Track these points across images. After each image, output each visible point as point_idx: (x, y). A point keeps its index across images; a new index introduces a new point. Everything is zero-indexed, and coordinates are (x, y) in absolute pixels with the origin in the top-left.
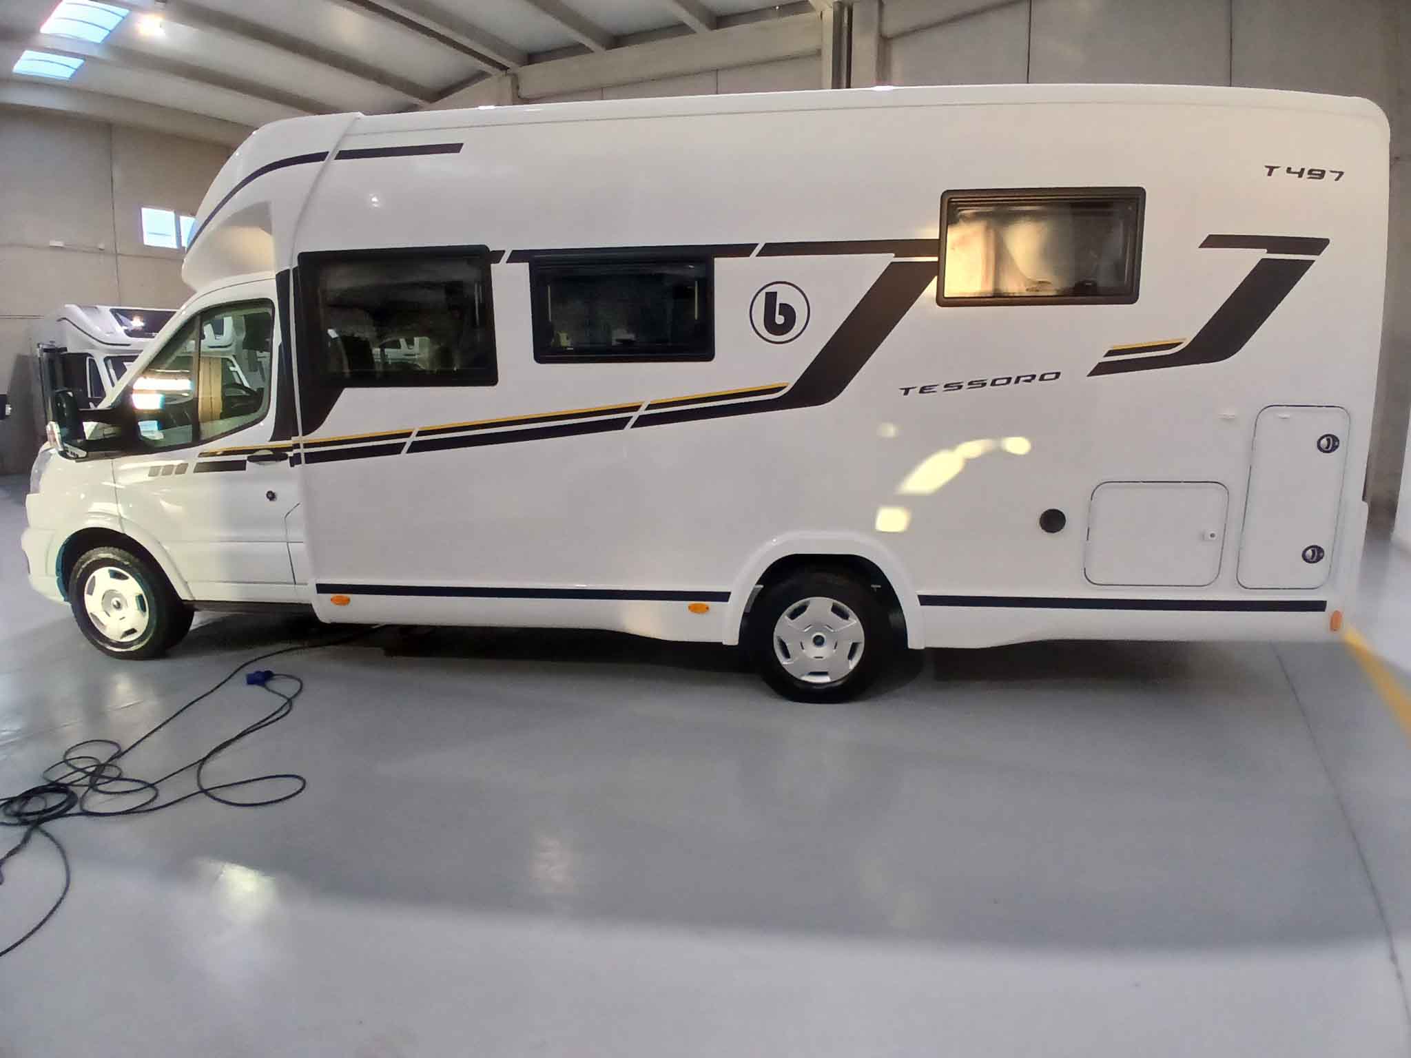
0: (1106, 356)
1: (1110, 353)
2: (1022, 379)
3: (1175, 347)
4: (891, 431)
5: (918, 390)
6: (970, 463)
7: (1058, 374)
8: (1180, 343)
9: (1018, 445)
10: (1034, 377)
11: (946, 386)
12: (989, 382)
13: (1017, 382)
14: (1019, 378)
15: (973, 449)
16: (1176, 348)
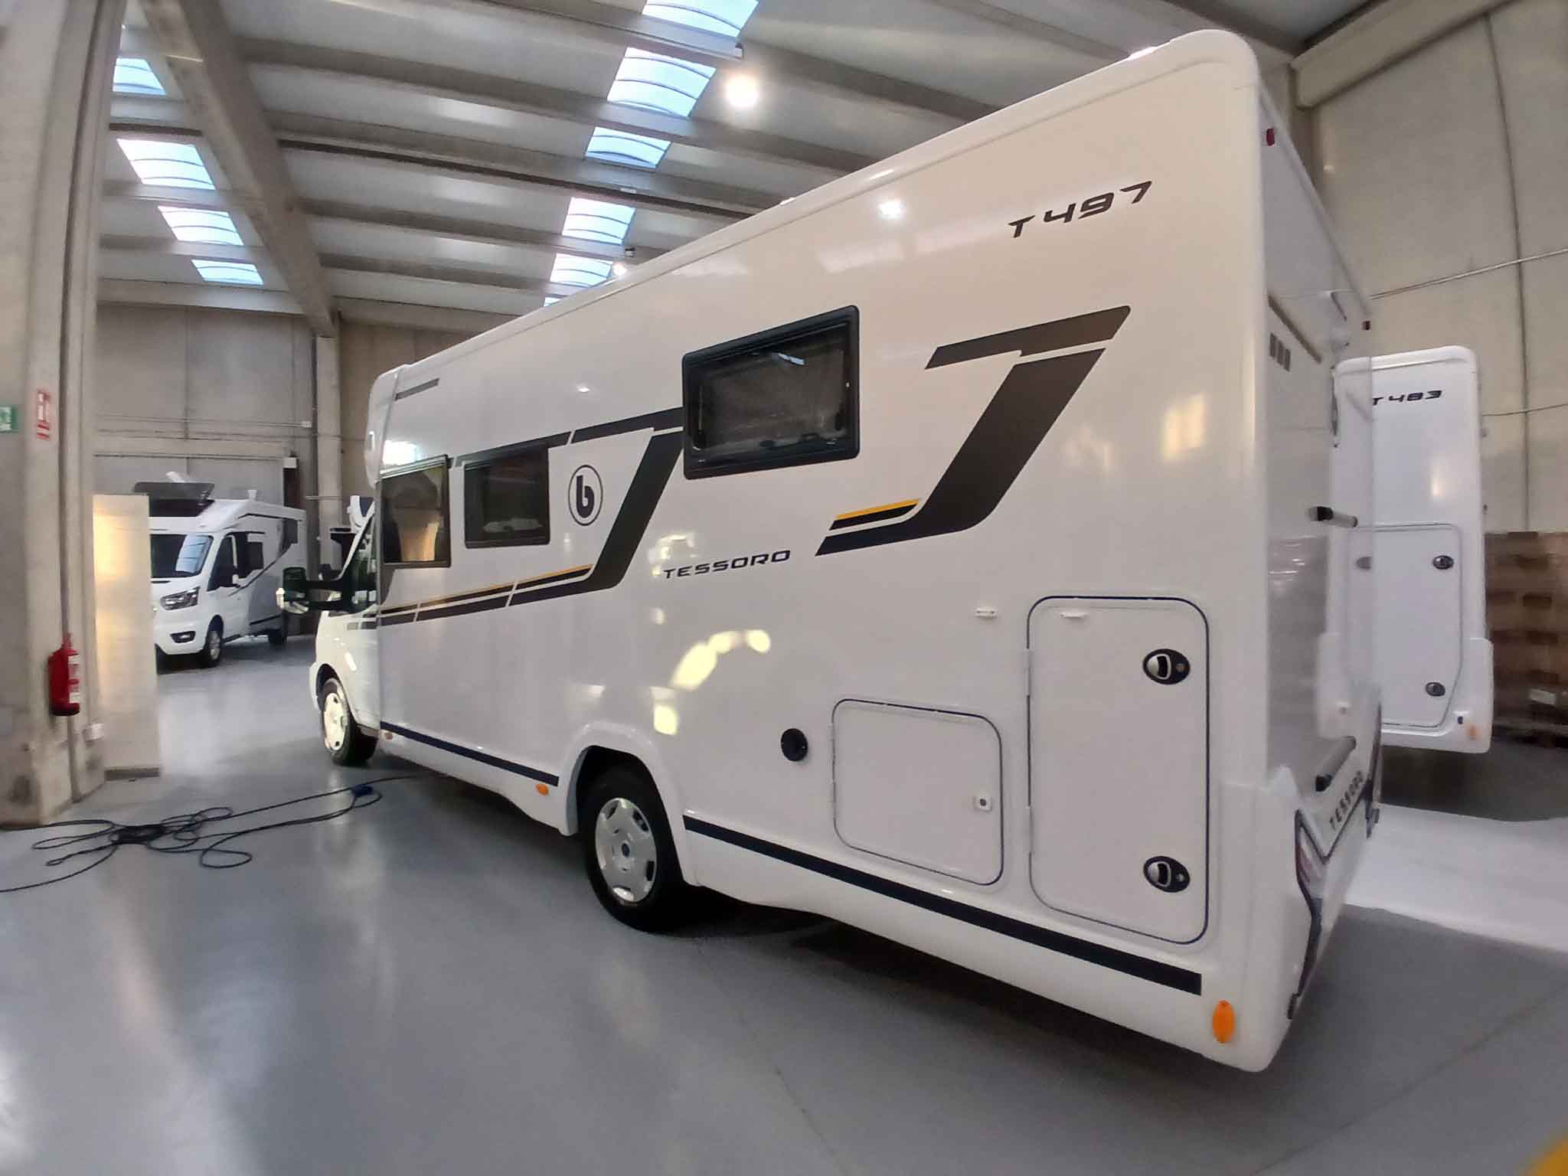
0: (833, 528)
1: (838, 524)
2: (757, 559)
3: (910, 510)
4: (659, 617)
5: (676, 572)
6: (722, 658)
7: (788, 553)
8: (911, 507)
9: (759, 641)
10: (766, 556)
11: (697, 568)
12: (730, 564)
13: (752, 563)
14: (754, 558)
15: (723, 642)
16: (908, 514)
